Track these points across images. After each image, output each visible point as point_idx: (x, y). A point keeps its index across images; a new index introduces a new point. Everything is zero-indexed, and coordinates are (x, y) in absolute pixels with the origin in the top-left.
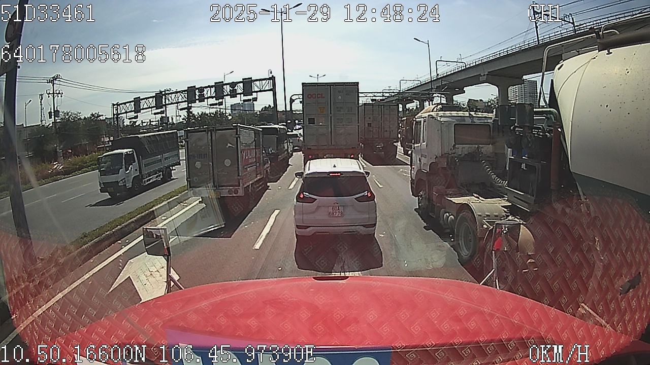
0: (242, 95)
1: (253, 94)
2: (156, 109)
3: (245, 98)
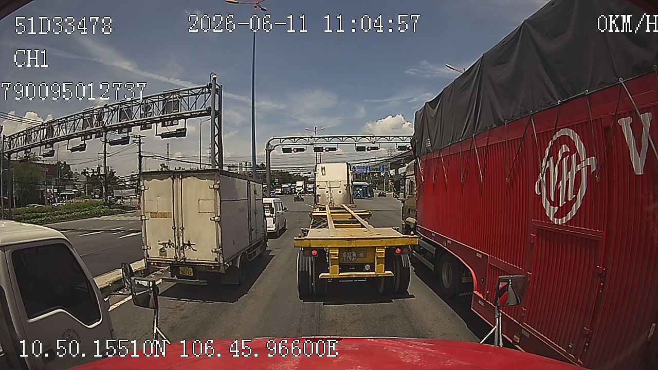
0: (161, 123)
1: (179, 121)
2: (46, 148)
3: (166, 130)
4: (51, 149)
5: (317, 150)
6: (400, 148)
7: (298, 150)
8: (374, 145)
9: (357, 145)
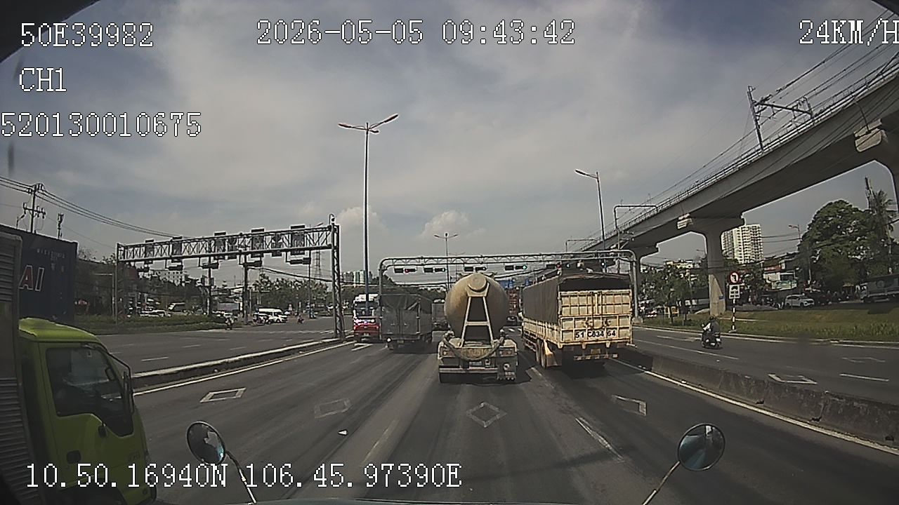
0: (289, 253)
1: (306, 252)
2: (172, 262)
3: (294, 258)
4: (180, 264)
5: (427, 270)
6: (507, 268)
7: (409, 270)
8: (481, 266)
9: (466, 265)
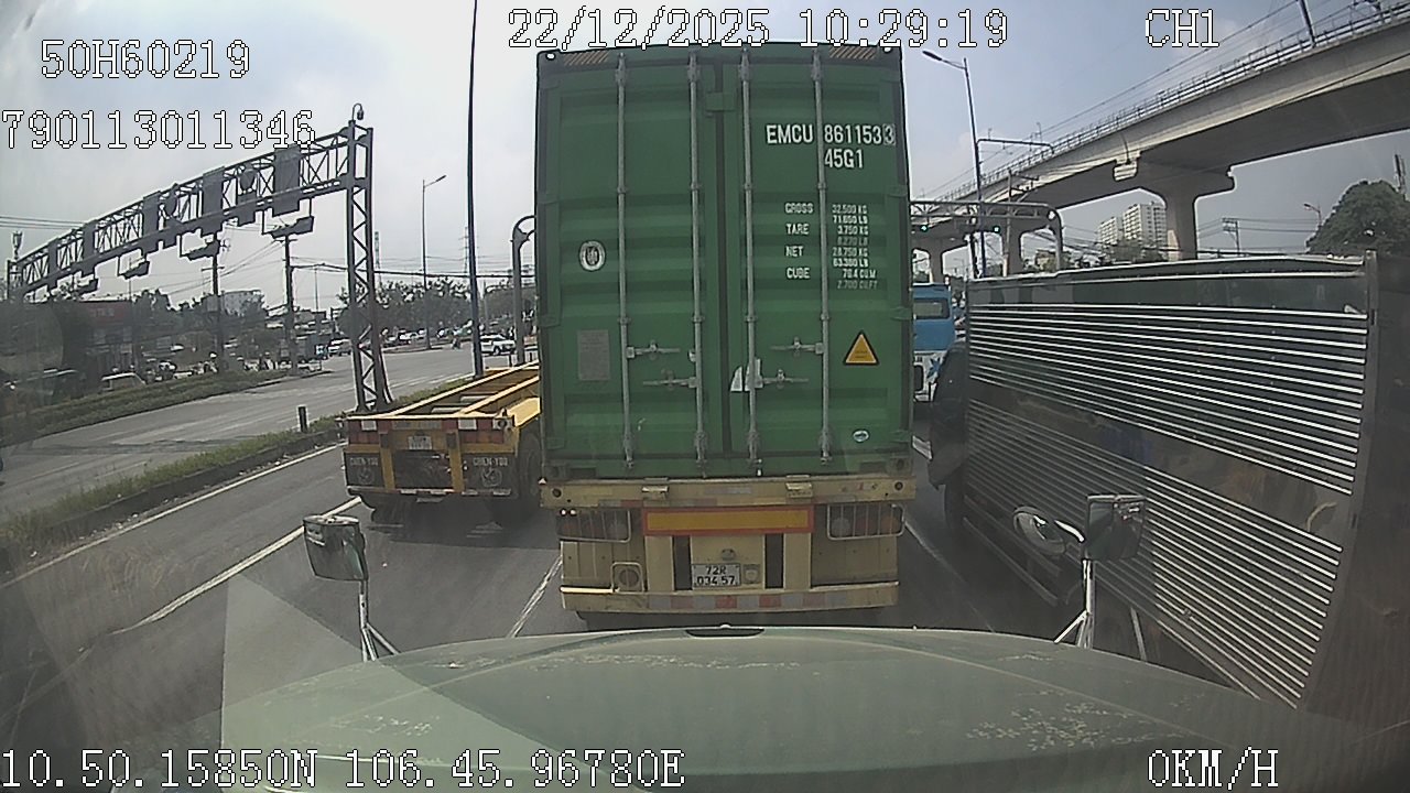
0: (270, 210)
1: (301, 203)
2: (83, 276)
3: (279, 222)
4: (91, 277)
